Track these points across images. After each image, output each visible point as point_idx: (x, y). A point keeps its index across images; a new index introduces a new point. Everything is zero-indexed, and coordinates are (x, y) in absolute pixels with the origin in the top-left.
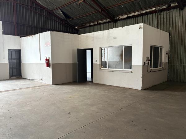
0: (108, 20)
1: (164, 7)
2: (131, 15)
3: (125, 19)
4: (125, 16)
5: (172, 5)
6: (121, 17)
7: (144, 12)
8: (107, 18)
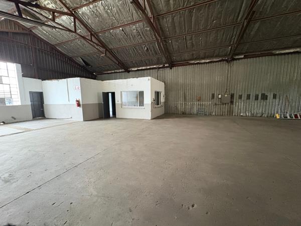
0: (123, 70)
1: (161, 66)
2: (140, 68)
3: (136, 71)
4: (136, 69)
5: (166, 65)
6: (133, 69)
7: (149, 67)
8: (122, 68)
